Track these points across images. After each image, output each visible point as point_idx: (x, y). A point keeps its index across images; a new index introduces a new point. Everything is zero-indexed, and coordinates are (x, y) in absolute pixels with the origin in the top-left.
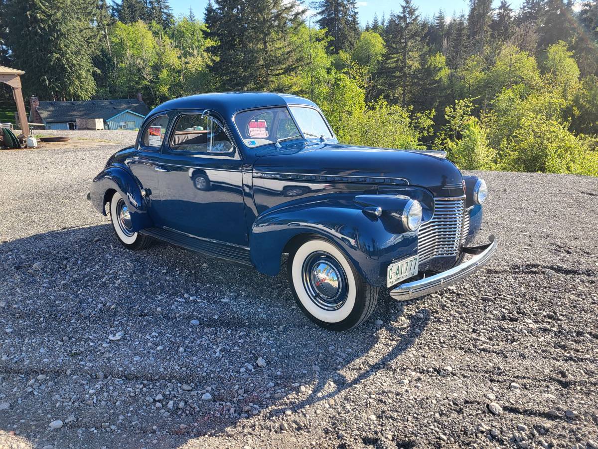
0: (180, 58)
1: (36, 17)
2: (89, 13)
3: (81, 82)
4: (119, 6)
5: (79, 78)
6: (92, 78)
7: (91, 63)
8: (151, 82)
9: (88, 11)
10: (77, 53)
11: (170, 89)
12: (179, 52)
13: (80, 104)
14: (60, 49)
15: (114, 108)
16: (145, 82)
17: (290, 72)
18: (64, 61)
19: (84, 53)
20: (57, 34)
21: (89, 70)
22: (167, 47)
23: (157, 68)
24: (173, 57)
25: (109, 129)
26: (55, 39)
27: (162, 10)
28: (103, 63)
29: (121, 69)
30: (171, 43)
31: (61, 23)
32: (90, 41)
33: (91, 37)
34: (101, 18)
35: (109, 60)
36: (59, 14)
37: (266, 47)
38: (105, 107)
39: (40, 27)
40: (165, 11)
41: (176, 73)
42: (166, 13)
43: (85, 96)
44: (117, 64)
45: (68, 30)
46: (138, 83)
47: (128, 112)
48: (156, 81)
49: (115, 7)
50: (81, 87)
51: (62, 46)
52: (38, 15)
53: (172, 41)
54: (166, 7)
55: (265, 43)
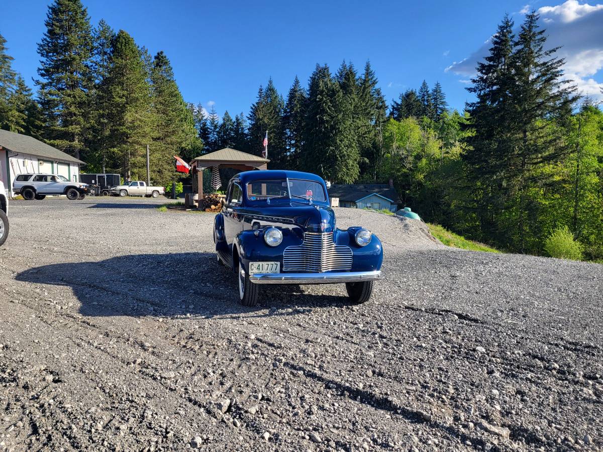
0: (441, 148)
1: (323, 119)
2: (368, 113)
3: (348, 169)
4: (399, 105)
5: (346, 166)
6: (358, 166)
7: (359, 154)
8: (410, 169)
9: (367, 111)
10: (349, 146)
11: (425, 177)
12: (441, 143)
13: (340, 188)
14: (336, 143)
15: (367, 192)
16: (405, 170)
17: (549, 161)
18: (337, 152)
19: (354, 146)
20: (336, 131)
21: (356, 160)
22: (431, 138)
23: (418, 158)
24: (435, 148)
25: (357, 208)
26: (334, 135)
27: (438, 106)
28: (372, 153)
29: (387, 158)
30: (435, 135)
31: (340, 122)
32: (365, 136)
33: (366, 132)
34: (379, 116)
35: (378, 151)
36: (340, 116)
37: (525, 136)
38: (360, 190)
39: (325, 126)
40: (441, 106)
41: (435, 162)
42: (441, 109)
43: (349, 180)
44: (384, 155)
45: (345, 128)
46: (398, 171)
47: (375, 195)
48: (415, 169)
49: (395, 106)
50: (347, 173)
51: (338, 141)
52: (325, 117)
53: (436, 134)
54: (442, 103)
55: (525, 132)
